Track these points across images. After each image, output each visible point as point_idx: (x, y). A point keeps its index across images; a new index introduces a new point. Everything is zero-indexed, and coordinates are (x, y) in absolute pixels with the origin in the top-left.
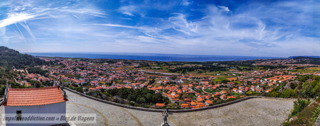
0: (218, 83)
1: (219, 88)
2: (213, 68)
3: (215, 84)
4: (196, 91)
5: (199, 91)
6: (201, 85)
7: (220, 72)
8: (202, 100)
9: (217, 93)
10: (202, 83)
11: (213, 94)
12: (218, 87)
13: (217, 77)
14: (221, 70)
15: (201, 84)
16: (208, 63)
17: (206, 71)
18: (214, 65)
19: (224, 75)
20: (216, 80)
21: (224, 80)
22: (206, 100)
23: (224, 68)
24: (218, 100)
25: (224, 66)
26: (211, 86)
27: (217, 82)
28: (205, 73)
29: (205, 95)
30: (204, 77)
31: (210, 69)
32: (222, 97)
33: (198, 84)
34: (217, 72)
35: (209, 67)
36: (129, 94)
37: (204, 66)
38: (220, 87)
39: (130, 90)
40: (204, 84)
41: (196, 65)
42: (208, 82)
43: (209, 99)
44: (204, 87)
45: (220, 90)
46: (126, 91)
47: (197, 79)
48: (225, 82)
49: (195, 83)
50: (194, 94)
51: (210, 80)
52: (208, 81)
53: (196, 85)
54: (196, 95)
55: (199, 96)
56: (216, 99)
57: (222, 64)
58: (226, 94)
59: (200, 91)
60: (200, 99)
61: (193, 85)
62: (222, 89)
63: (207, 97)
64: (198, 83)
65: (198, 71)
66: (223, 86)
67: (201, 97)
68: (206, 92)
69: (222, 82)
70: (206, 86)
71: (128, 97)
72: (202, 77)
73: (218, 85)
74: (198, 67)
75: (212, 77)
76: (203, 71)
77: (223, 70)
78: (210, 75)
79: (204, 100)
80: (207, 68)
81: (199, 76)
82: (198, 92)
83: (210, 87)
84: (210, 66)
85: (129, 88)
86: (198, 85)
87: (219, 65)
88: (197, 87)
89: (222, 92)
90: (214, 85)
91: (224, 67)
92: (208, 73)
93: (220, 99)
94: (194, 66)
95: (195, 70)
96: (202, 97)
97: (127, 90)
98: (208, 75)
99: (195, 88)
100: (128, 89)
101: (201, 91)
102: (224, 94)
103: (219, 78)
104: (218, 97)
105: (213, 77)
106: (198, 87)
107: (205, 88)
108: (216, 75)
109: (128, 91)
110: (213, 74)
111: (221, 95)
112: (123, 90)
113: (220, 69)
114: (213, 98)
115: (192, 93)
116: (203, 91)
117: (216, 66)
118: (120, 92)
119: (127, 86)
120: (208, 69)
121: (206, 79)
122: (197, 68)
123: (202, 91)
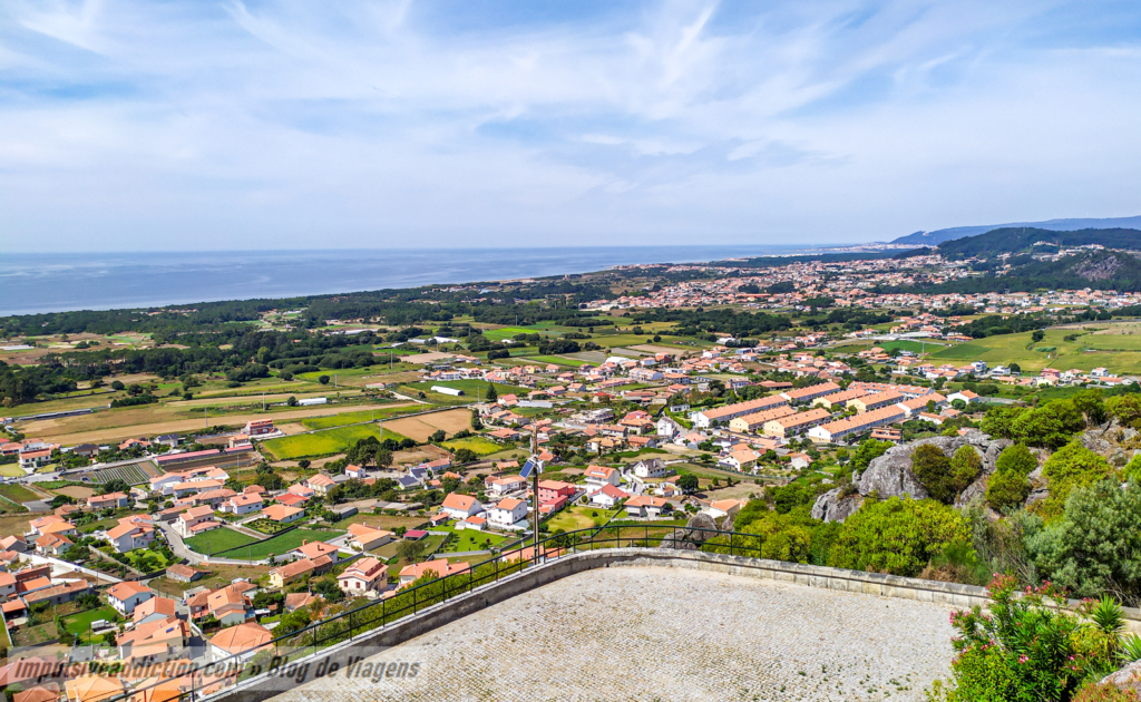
0: (315, 464)
1: (328, 507)
2: (263, 349)
3: (287, 477)
4: (106, 568)
5: (143, 564)
6: (154, 510)
7: (324, 380)
8: (178, 633)
9: (310, 554)
10: (168, 483)
11: (274, 564)
12: (318, 499)
13: (298, 421)
14: (338, 366)
15: (155, 501)
16: (207, 314)
17: (195, 384)
18: (265, 325)
19: (357, 400)
20: (297, 449)
21: (361, 443)
22: (212, 626)
23: (361, 348)
24: (317, 606)
25: (355, 329)
26: (255, 497)
27: (305, 464)
28: (189, 397)
29: (201, 590)
30: (174, 435)
31: (236, 364)
32: (353, 582)
33: (130, 500)
34: (294, 384)
35: (228, 347)
37: (173, 338)
38: (338, 497)
40: (185, 494)
41: (87, 337)
42: (218, 475)
43: (241, 616)
44: (190, 515)
45: (336, 519)
47: (105, 457)
48: (374, 451)
49: (88, 499)
50: (90, 600)
51: (243, 454)
52: (223, 457)
53: (109, 514)
54: (119, 606)
55: (149, 606)
56: (307, 599)
57: (337, 316)
58: (391, 550)
59: (151, 564)
60: (160, 634)
61: (78, 516)
62: (355, 512)
63: (218, 601)
64: (121, 496)
65: (119, 387)
66: (358, 490)
67: (160, 609)
68: (205, 560)
69: (352, 458)
70: (208, 510)
72: (164, 437)
73: (319, 484)
74: (107, 355)
75: (258, 429)
76: (165, 387)
77: (350, 365)
78: (237, 409)
79: (196, 631)
80: (204, 354)
81: (128, 435)
82: (136, 571)
83: (249, 509)
84: (229, 335)
86: (128, 508)
87: (311, 326)
88: (119, 533)
89: (360, 535)
90: (279, 484)
91: (355, 340)
92: (213, 390)
93: (343, 595)
94: (67, 355)
95: (84, 385)
96: (179, 608)
98: (217, 410)
99: (102, 544)
101: (161, 557)
102: (372, 547)
103: (318, 428)
104: (318, 580)
105: (269, 427)
106: (126, 524)
107: (201, 527)
108: (293, 403)
110: (264, 399)
111: (351, 560)
113: (328, 355)
114: (281, 602)
115: (72, 595)
116: (181, 550)
117: (285, 338)
120: (213, 362)
121: (201, 448)
122: (96, 369)
123: (170, 556)
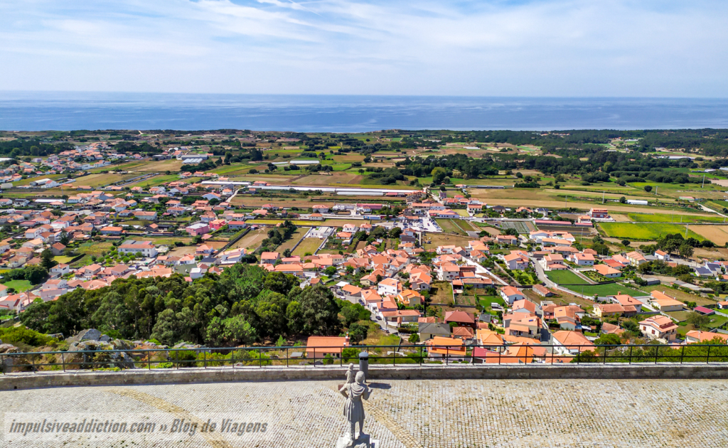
0: (632, 244)
1: (638, 275)
2: (608, 163)
3: (612, 249)
4: (502, 276)
5: (520, 279)
6: (530, 250)
7: (648, 189)
8: (535, 324)
9: (622, 301)
10: (539, 236)
11: (597, 301)
12: (631, 268)
13: (625, 214)
14: (660, 180)
15: (531, 246)
16: (575, 137)
17: (562, 180)
18: (612, 147)
19: (671, 206)
20: (622, 232)
21: (669, 237)
22: (555, 326)
23: (680, 170)
24: (624, 336)
25: (677, 155)
26: (590, 256)
27: (626, 243)
28: (557, 187)
29: (551, 303)
30: (546, 209)
31: (589, 171)
32: (651, 329)
33: (518, 242)
34: (628, 188)
35: (585, 159)
36: (163, 306)
37: (553, 151)
38: (647, 270)
39: (163, 288)
40: (548, 245)
41: (507, 145)
42: (568, 238)
43: (573, 326)
44: (550, 258)
45: (644, 284)
46: (142, 297)
47: (508, 214)
48: (679, 244)
49: (497, 236)
50: (492, 290)
51: (586, 228)
52: (573, 228)
53: (506, 246)
54: (506, 298)
55: (521, 304)
56: (617, 331)
57: (664, 145)
58: (683, 316)
59: (525, 280)
60: (525, 321)
61: (491, 244)
62: (658, 283)
63: (560, 313)
64: (513, 238)
65: (520, 176)
66: (662, 268)
67: (527, 306)
68: (555, 286)
69: (661, 245)
70: (560, 257)
71: (160, 324)
72: (541, 209)
73: (635, 258)
74: (516, 157)
75: (597, 214)
76: (545, 179)
77: (669, 181)
78: (585, 199)
79: (546, 326)
80: (569, 162)
81: (521, 204)
82: (516, 282)
83: (585, 263)
84: (587, 151)
85: (161, 279)
86: (516, 246)
87: (644, 150)
88: (510, 259)
89: (657, 300)
90: (606, 252)
91: (676, 164)
92: (572, 186)
93: (641, 335)
94: (496, 155)
95: (502, 173)
96: (537, 309)
97: (150, 288)
98: (573, 198)
99: (501, 262)
100: (150, 281)
101: (530, 278)
102: (668, 310)
103: (638, 220)
104: (626, 320)
105: (605, 214)
106: (515, 254)
107: (555, 266)
108: (623, 201)
109: (152, 292)
110: (604, 196)
111: (650, 314)
112: (123, 291)
113: (653, 172)
114: (599, 326)
115: (484, 285)
116: (542, 277)
117: (624, 157)
118: (107, 305)
119: (144, 271)
120: (575, 168)
121: (561, 219)
122: (510, 164)
123: (535, 278)
